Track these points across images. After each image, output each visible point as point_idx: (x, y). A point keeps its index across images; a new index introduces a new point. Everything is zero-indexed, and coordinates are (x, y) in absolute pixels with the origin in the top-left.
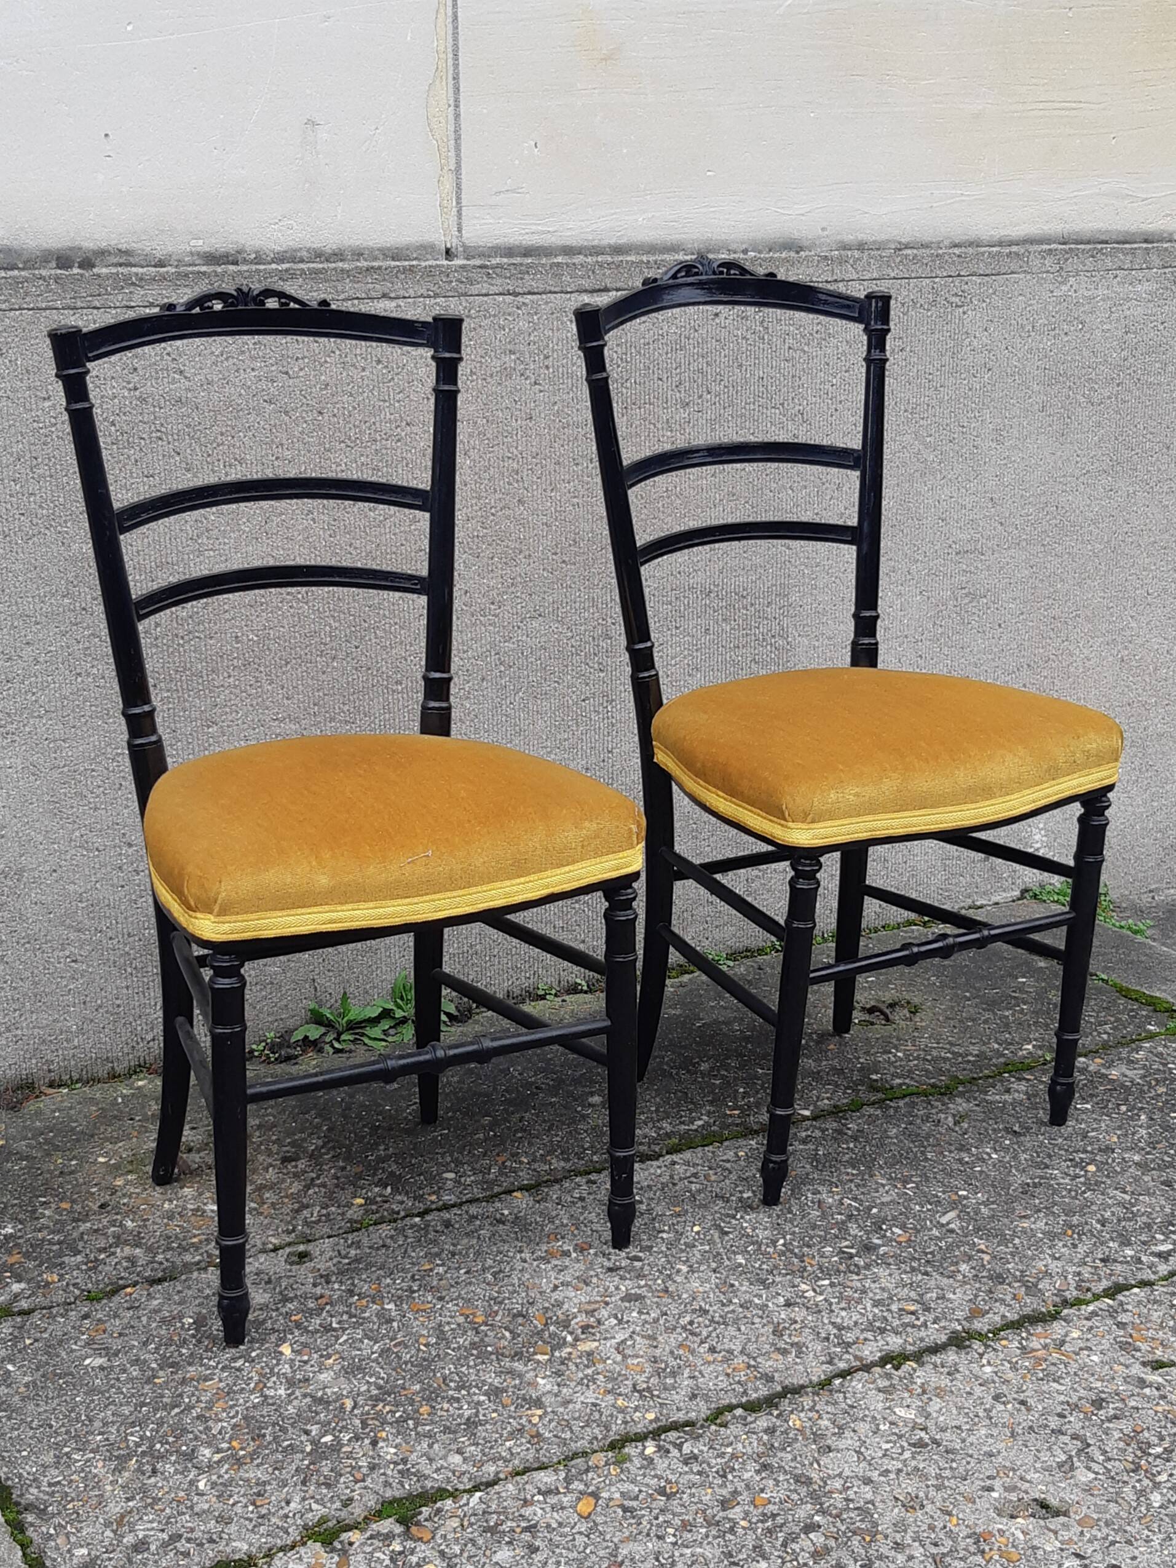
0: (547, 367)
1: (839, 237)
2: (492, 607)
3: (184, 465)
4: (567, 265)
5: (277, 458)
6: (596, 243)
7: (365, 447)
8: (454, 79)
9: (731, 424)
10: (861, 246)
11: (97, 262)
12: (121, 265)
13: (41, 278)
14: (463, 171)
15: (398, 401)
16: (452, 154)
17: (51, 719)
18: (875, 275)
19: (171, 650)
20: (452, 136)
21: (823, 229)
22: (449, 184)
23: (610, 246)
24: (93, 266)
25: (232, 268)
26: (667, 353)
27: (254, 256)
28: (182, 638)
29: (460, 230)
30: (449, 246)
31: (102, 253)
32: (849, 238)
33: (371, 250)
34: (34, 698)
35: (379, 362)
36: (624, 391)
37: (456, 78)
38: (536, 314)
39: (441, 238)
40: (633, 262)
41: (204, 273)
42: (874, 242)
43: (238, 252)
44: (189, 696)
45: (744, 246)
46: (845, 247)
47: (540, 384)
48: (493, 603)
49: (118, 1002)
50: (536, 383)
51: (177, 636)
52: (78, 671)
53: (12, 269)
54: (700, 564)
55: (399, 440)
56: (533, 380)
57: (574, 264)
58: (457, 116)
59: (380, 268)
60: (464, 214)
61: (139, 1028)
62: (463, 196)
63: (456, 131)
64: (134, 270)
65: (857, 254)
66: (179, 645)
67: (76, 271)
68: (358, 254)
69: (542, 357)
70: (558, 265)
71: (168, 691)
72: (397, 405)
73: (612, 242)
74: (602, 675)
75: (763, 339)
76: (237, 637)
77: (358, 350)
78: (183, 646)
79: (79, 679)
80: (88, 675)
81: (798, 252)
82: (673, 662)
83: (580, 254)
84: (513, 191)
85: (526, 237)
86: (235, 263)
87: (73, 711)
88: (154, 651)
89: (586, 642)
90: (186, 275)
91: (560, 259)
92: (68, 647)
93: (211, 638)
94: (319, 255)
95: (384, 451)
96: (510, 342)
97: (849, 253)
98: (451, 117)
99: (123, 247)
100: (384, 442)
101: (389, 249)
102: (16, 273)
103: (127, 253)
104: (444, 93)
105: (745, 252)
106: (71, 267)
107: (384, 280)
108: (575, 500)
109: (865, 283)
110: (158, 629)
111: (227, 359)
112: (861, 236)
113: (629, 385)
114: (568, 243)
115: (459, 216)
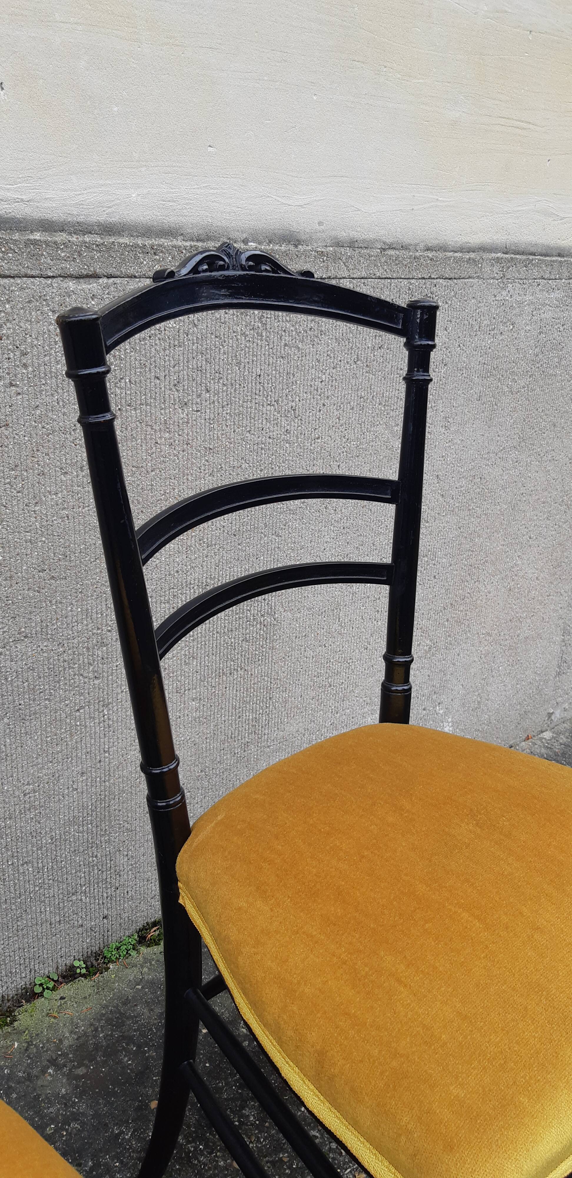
0: (25, 366)
1: (333, 233)
4: (47, 243)
6: (81, 219)
9: (229, 423)
10: (352, 244)
18: (364, 274)
21: (320, 223)
23: (99, 224)
26: (164, 350)
32: (343, 235)
38: (8, 302)
40: (126, 246)
42: (364, 241)
45: (245, 235)
46: (338, 244)
47: (16, 386)
50: (11, 385)
54: (197, 561)
56: (7, 381)
57: (55, 243)
65: (349, 252)
69: (18, 353)
70: (35, 243)
74: (97, 682)
75: (262, 336)
81: (296, 246)
83: (62, 231)
89: (79, 654)
91: (37, 236)
97: (342, 250)
105: (245, 241)
109: (355, 281)
112: (354, 234)
113: (123, 384)
114: (48, 216)
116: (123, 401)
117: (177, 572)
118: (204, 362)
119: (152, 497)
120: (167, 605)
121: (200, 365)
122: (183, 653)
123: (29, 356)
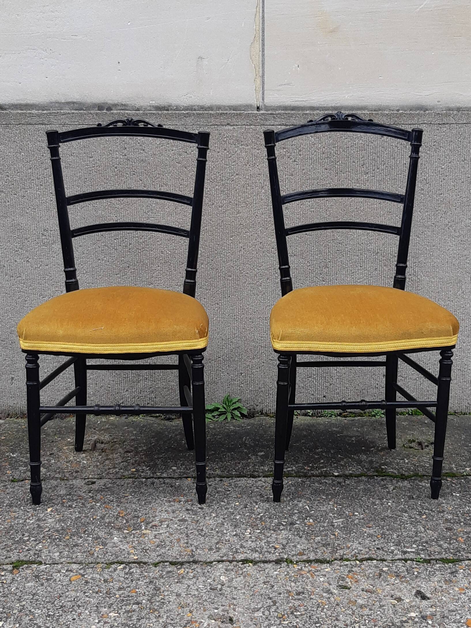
0: (300, 155)
1: (447, 105)
2: (273, 250)
3: (143, 185)
4: (310, 114)
5: (181, 185)
6: (325, 106)
7: (218, 183)
8: (262, 41)
9: (389, 182)
10: (459, 109)
11: (113, 108)
12: (122, 110)
13: (91, 113)
14: (265, 77)
15: (233, 165)
16: (261, 70)
17: (88, 275)
18: (465, 122)
19: (135, 254)
20: (261, 62)
21: (438, 102)
22: (259, 81)
23: (332, 107)
24: (112, 110)
25: (165, 112)
26: (357, 152)
27: (175, 108)
28: (140, 250)
29: (263, 99)
30: (258, 105)
31: (115, 105)
32: (452, 105)
33: (225, 106)
34: (82, 266)
35: (225, 150)
36: (336, 166)
37: (263, 40)
39: (255, 101)
41: (154, 114)
42: (466, 107)
43: (169, 106)
44: (142, 272)
45: (397, 109)
46: (450, 109)
47: (296, 162)
48: (273, 248)
49: (109, 386)
50: (295, 161)
51: (138, 249)
52: (99, 258)
53: (80, 110)
55: (233, 181)
56: (293, 160)
57: (313, 114)
58: (263, 55)
59: (226, 113)
60: (265, 93)
61: (117, 397)
62: (265, 86)
63: (262, 61)
64: (127, 112)
65: (455, 112)
66: (138, 252)
67: (105, 111)
68: (219, 108)
69: (298, 151)
70: (306, 114)
71: (134, 269)
72: (232, 167)
73: (333, 105)
74: (324, 283)
75: (406, 147)
76: (162, 252)
77: (216, 145)
78: (140, 253)
79: (99, 261)
80: (103, 260)
81: (425, 111)
82: (359, 281)
83: (318, 110)
84: (288, 84)
85: (293, 103)
86: (168, 110)
87: (96, 273)
88: (129, 253)
89: (316, 268)
90: (147, 114)
91: (308, 112)
92: (95, 249)
93: (152, 251)
94: (202, 108)
95: (226, 185)
96: (283, 144)
97: (451, 112)
98: (261, 55)
99: (124, 103)
100: (226, 181)
101: (232, 106)
102: (82, 111)
103: (125, 105)
104: (258, 46)
105: (398, 110)
106: (103, 110)
107: (228, 118)
108: (313, 210)
109: (460, 125)
110: (131, 246)
111: (162, 146)
112: (458, 105)
113: (339, 164)
114: (313, 105)
115: (263, 94)
116: (339, 170)
117: (362, 243)
118: (376, 157)
119: (351, 209)
120: (357, 257)
121: (374, 158)
122: (365, 281)
123: (302, 152)
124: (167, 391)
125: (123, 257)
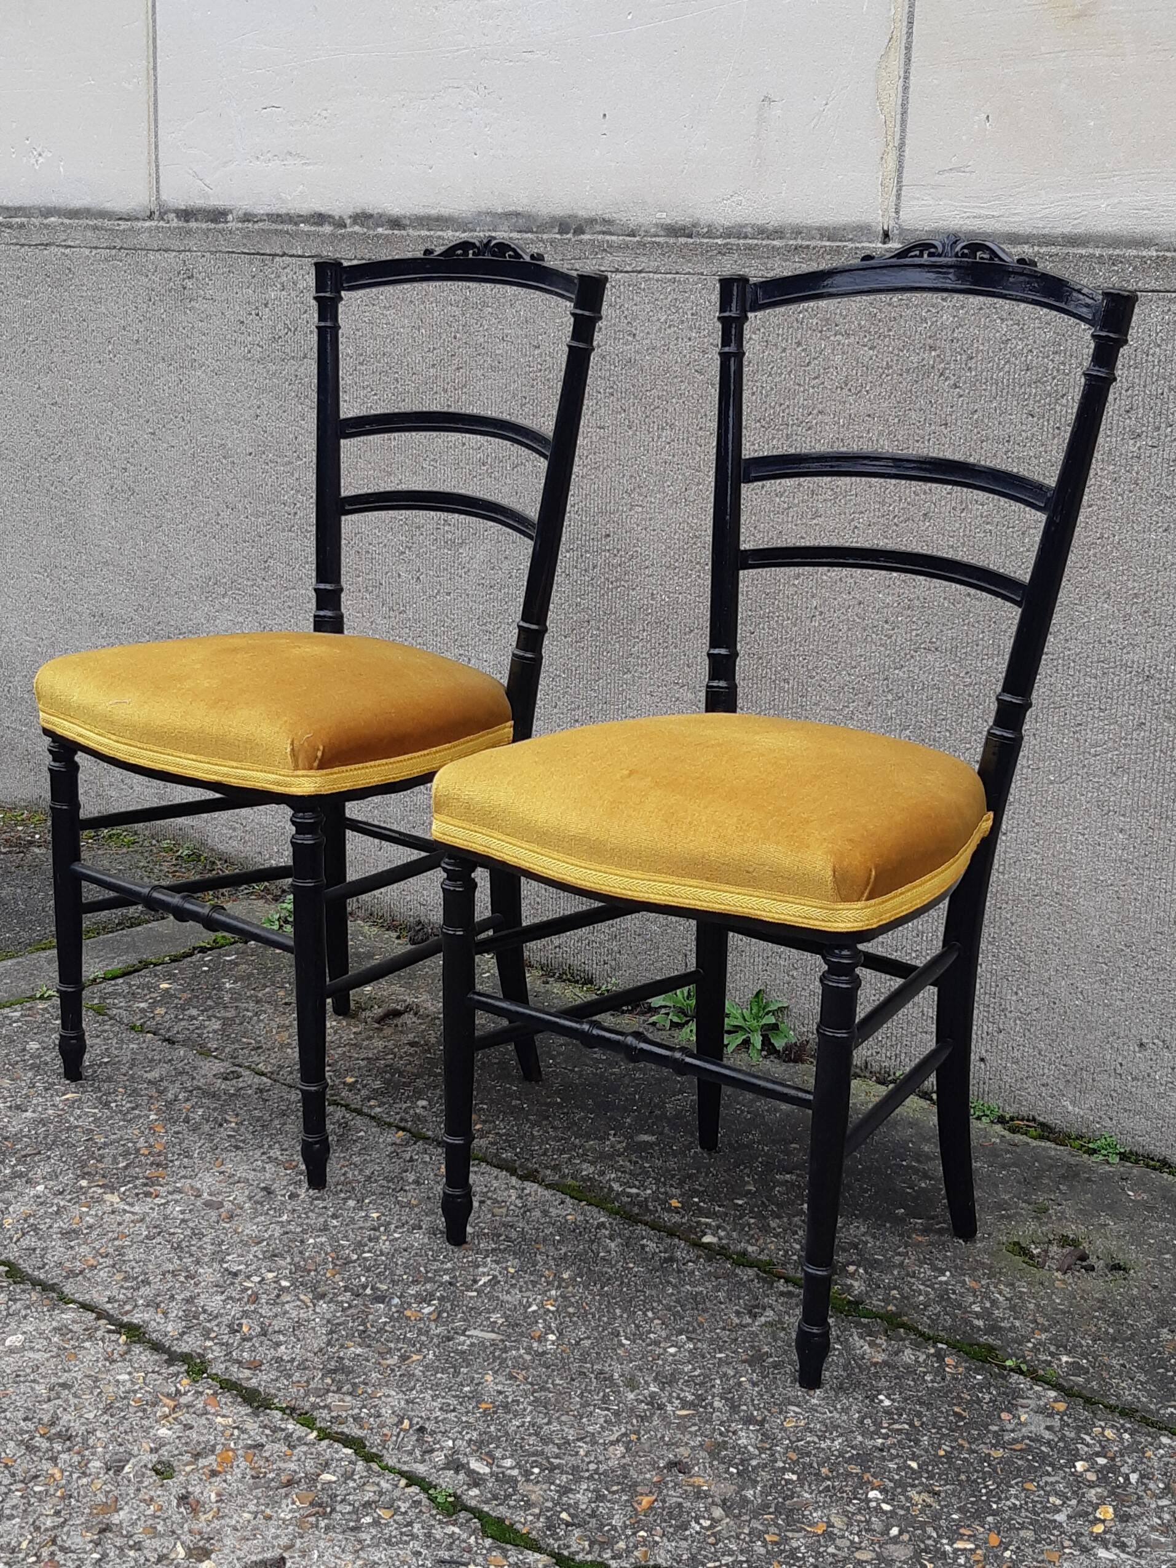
0: (970, 369)
2: (886, 626)
3: (627, 423)
5: (701, 428)
6: (1046, 231)
7: (778, 430)
8: (906, 48)
11: (587, 230)
12: (604, 233)
13: (542, 240)
14: (907, 149)
15: (813, 387)
16: (898, 129)
19: (602, 592)
20: (899, 111)
22: (891, 164)
23: (1064, 236)
24: (583, 233)
25: (682, 240)
27: (706, 230)
28: (612, 583)
29: (897, 212)
30: (886, 228)
31: (592, 221)
33: (809, 228)
35: (799, 344)
36: (1058, 408)
37: (908, 48)
38: (962, 307)
39: (880, 219)
40: (1081, 256)
41: (658, 244)
43: (694, 226)
44: (612, 639)
47: (959, 388)
48: (886, 622)
50: (956, 386)
51: (608, 579)
53: (526, 232)
54: (1139, 638)
55: (810, 428)
56: (952, 382)
58: (906, 89)
59: (808, 247)
60: (903, 193)
62: (905, 175)
63: (903, 105)
64: (608, 237)
66: (608, 589)
67: (569, 236)
68: (797, 232)
69: (964, 357)
72: (811, 390)
73: (1066, 230)
76: (652, 594)
77: (780, 332)
82: (1093, 751)
83: (1028, 243)
84: (958, 169)
85: (968, 222)
86: (690, 236)
90: (645, 245)
93: (633, 589)
94: (762, 232)
95: (795, 437)
96: (930, 337)
98: (900, 89)
99: (607, 216)
100: (795, 427)
101: (826, 229)
102: (529, 235)
103: (606, 222)
104: (896, 63)
106: (567, 233)
107: (810, 260)
108: (988, 527)
111: (670, 327)
113: (1064, 401)
114: (1017, 231)
115: (898, 196)
116: (1063, 420)
117: (1110, 642)
118: (1166, 390)
119: (1086, 537)
120: (1093, 681)
121: (1160, 391)
122: (1110, 755)
123: (974, 361)
124: (643, 943)
125: (580, 596)
